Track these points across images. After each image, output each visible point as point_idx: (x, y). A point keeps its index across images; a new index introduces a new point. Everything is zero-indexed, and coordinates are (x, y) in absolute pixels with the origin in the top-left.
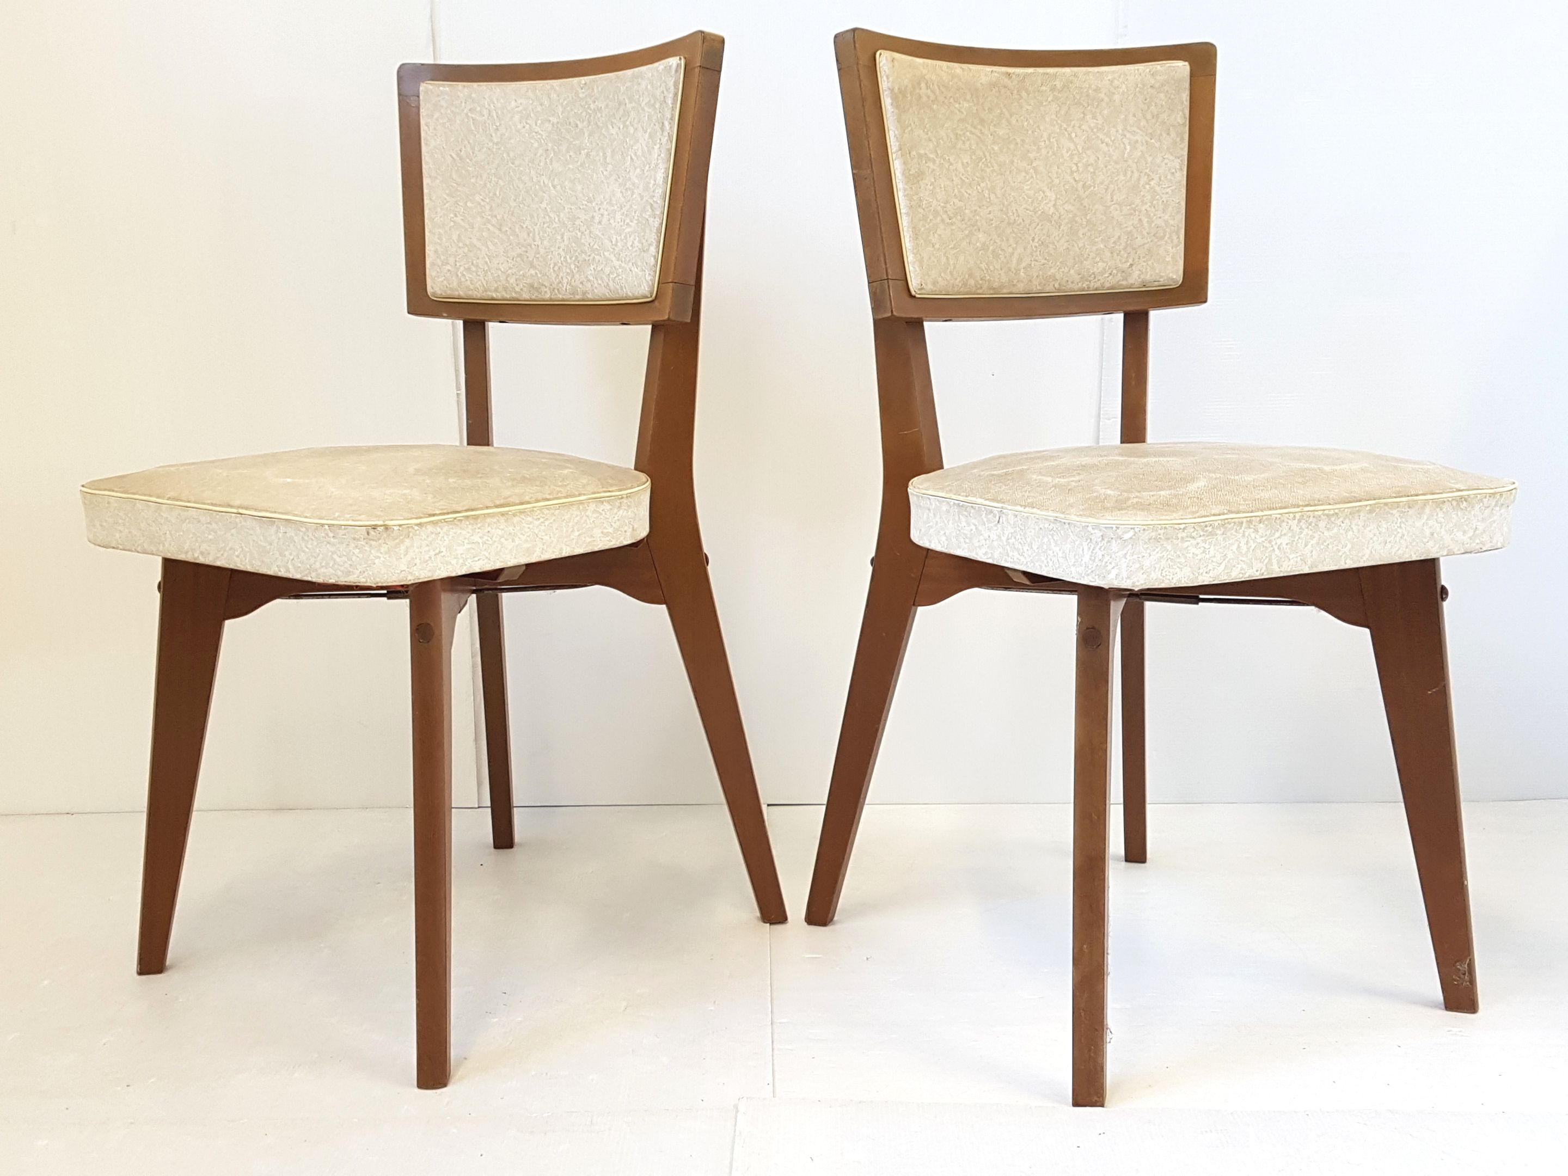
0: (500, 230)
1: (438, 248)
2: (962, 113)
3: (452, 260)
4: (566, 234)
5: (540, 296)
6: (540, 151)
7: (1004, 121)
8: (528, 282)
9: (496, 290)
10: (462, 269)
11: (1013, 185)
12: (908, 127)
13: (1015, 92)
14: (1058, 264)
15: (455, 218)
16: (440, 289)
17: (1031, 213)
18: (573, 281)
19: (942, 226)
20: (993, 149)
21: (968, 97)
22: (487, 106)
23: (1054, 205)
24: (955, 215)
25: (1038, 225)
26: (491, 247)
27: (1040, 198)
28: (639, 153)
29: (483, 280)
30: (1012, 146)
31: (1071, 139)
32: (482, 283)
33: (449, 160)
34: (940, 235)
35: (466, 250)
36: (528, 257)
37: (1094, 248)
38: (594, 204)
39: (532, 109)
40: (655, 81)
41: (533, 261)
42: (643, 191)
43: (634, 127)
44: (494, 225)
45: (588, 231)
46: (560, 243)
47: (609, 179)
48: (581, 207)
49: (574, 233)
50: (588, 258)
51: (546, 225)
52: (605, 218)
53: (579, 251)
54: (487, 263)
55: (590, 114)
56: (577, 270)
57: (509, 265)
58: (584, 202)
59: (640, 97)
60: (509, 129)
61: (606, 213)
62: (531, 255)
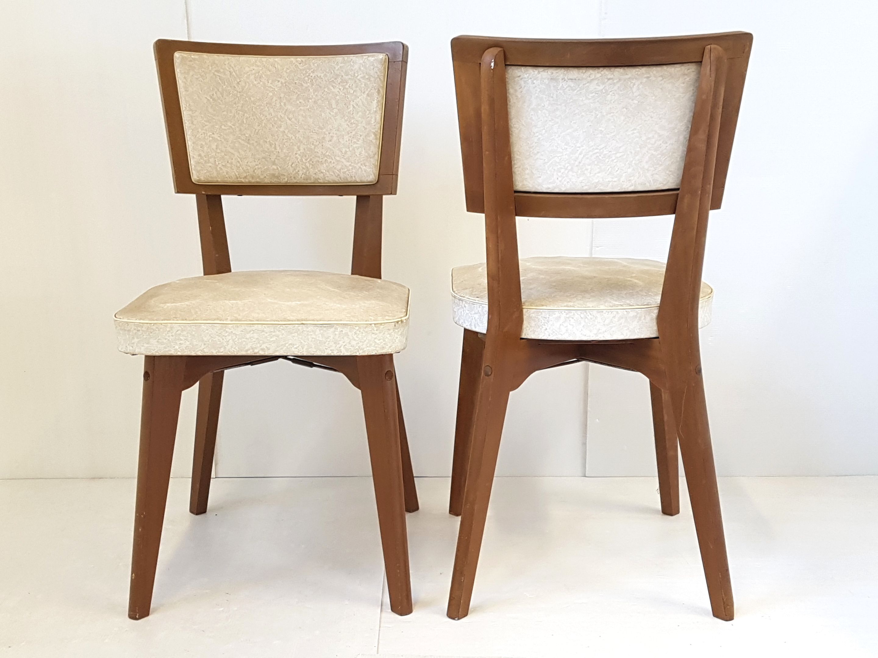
0: (248, 143)
1: (201, 152)
3: (212, 160)
4: (301, 146)
5: (279, 181)
6: (274, 99)
8: (270, 173)
9: (245, 177)
10: (220, 166)
15: (213, 135)
16: (204, 177)
18: (308, 172)
22: (228, 69)
26: (243, 153)
28: (360, 104)
29: (236, 172)
32: (235, 173)
33: (205, 101)
35: (223, 154)
36: (270, 159)
38: (324, 130)
39: (263, 73)
40: (367, 66)
41: (275, 161)
42: (366, 125)
43: (353, 90)
44: (243, 140)
45: (320, 145)
46: (297, 151)
47: (335, 117)
48: (314, 131)
49: (308, 146)
50: (321, 160)
51: (285, 141)
52: (335, 139)
53: (313, 156)
54: (239, 162)
55: (311, 79)
56: (311, 166)
57: (256, 163)
58: (316, 129)
59: (355, 73)
60: (247, 84)
61: (335, 136)
62: (273, 158)
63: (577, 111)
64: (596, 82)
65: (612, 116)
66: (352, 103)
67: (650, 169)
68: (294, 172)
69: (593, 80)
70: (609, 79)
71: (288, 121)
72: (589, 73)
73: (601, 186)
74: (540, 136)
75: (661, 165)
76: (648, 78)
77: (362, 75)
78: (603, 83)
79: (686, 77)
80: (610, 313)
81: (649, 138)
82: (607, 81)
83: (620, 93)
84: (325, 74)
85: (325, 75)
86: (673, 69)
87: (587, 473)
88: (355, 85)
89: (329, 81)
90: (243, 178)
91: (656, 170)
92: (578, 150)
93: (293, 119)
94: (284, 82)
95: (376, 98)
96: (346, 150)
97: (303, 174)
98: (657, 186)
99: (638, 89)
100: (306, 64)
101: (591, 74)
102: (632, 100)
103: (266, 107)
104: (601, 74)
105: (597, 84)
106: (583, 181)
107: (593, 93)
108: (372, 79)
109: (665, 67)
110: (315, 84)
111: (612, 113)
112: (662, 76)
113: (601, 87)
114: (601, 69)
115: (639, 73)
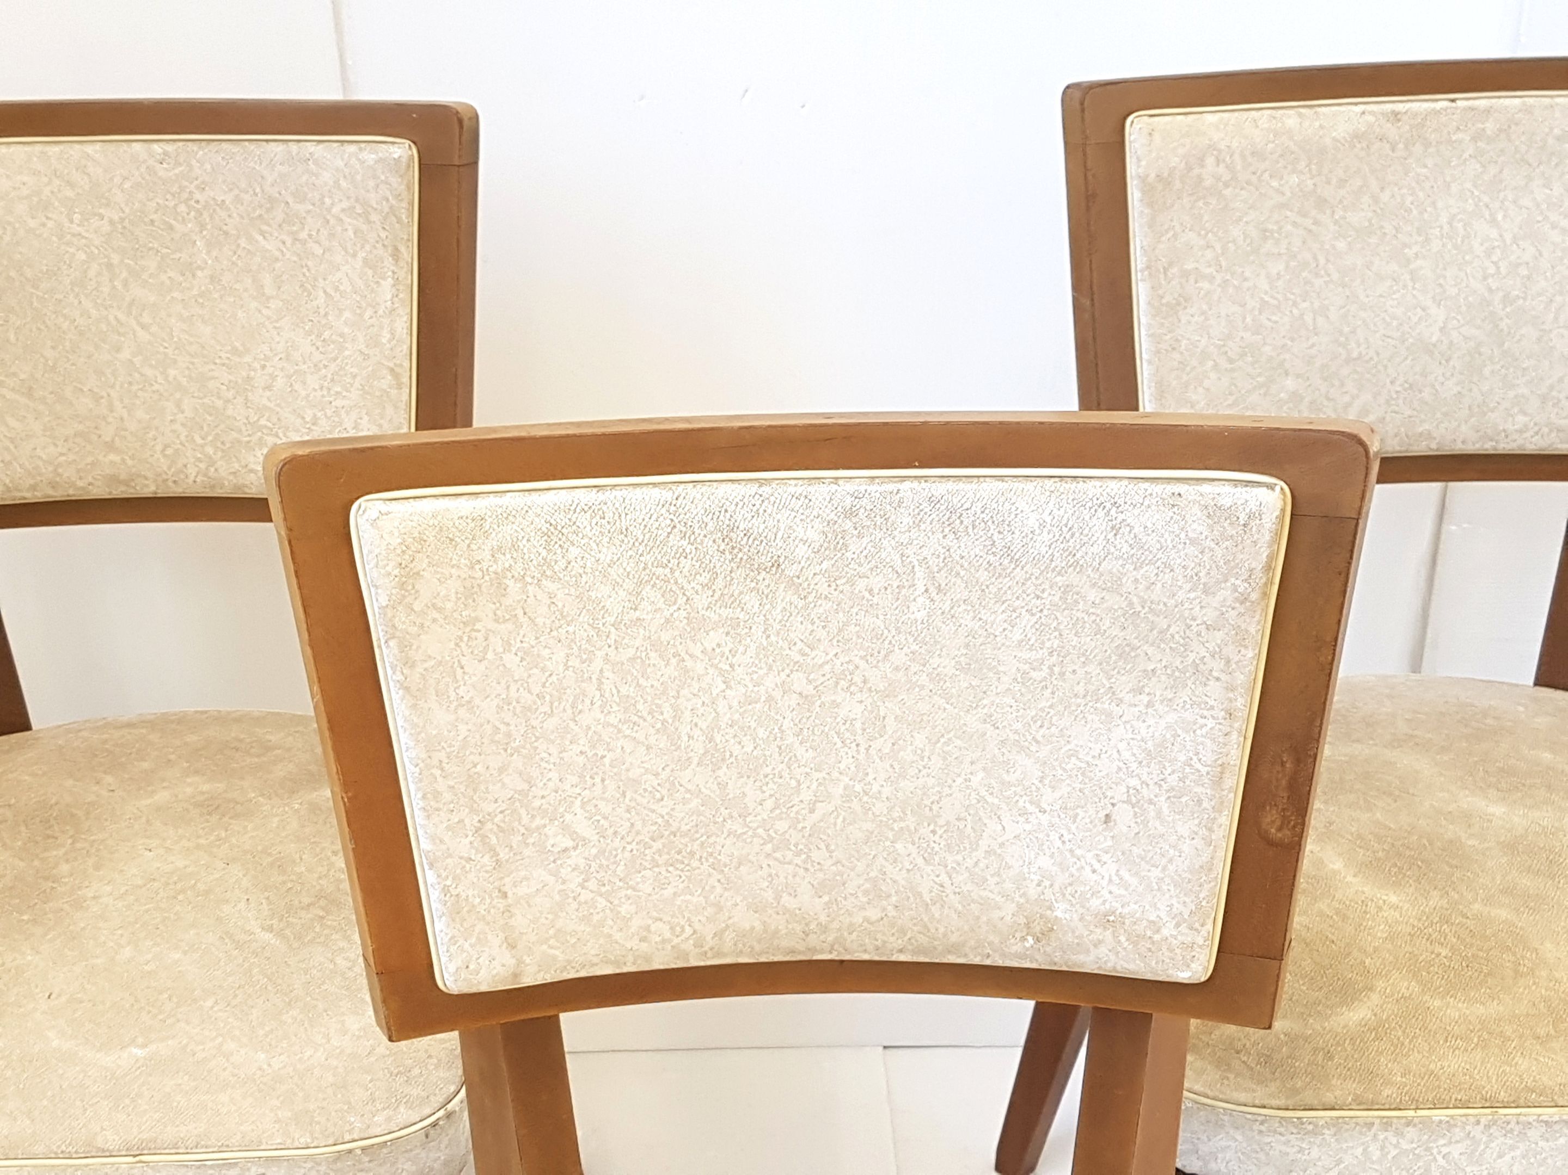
2: (1283, 194)
4: (186, 401)
6: (95, 267)
7: (1366, 199)
8: (103, 472)
11: (1366, 300)
12: (1167, 231)
13: (1401, 146)
14: (1438, 415)
17: (1393, 342)
18: (212, 469)
19: (1213, 375)
20: (1334, 247)
21: (1302, 165)
23: (1442, 329)
24: (1243, 355)
25: (1406, 359)
27: (1415, 319)
28: (346, 286)
30: (1373, 240)
31: (1493, 221)
34: (1208, 390)
36: (100, 437)
37: (1511, 394)
38: (247, 359)
39: (52, 192)
40: (359, 177)
41: (113, 441)
42: (367, 347)
43: (320, 245)
44: (13, 390)
45: (240, 400)
46: (175, 414)
47: (277, 321)
48: (218, 361)
49: (206, 400)
50: (248, 439)
51: (134, 388)
52: (280, 382)
53: (222, 426)
54: (7, 449)
55: (198, 211)
56: (220, 454)
57: (59, 450)
58: (223, 355)
59: (324, 197)
60: (9, 228)
61: (281, 374)
62: (108, 433)
66: (321, 283)
68: (173, 470)
71: (140, 333)
77: (345, 204)
84: (237, 196)
85: (237, 199)
88: (325, 232)
89: (249, 215)
90: (28, 490)
93: (154, 329)
94: (116, 218)
95: (390, 273)
96: (315, 415)
97: (198, 473)
100: (178, 164)
103: (71, 297)
108: (374, 217)
110: (209, 227)
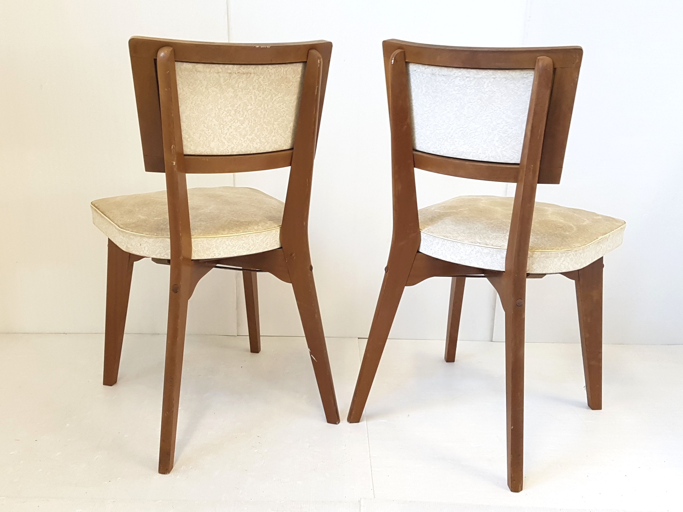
63: (448, 99)
64: (459, 78)
65: (471, 105)
67: (500, 146)
69: (457, 77)
70: (467, 77)
72: (454, 72)
73: (465, 155)
74: (428, 114)
75: (508, 145)
76: (494, 78)
78: (464, 80)
79: (525, 79)
80: (470, 247)
81: (499, 124)
82: (466, 79)
83: (476, 88)
86: (514, 73)
87: (493, 339)
91: (504, 147)
92: (450, 127)
98: (505, 160)
99: (488, 86)
101: (455, 73)
102: (485, 94)
104: (462, 73)
105: (460, 80)
106: (454, 150)
107: (457, 86)
109: (507, 71)
111: (470, 102)
112: (505, 78)
113: (463, 83)
114: (462, 69)
115: (488, 74)
